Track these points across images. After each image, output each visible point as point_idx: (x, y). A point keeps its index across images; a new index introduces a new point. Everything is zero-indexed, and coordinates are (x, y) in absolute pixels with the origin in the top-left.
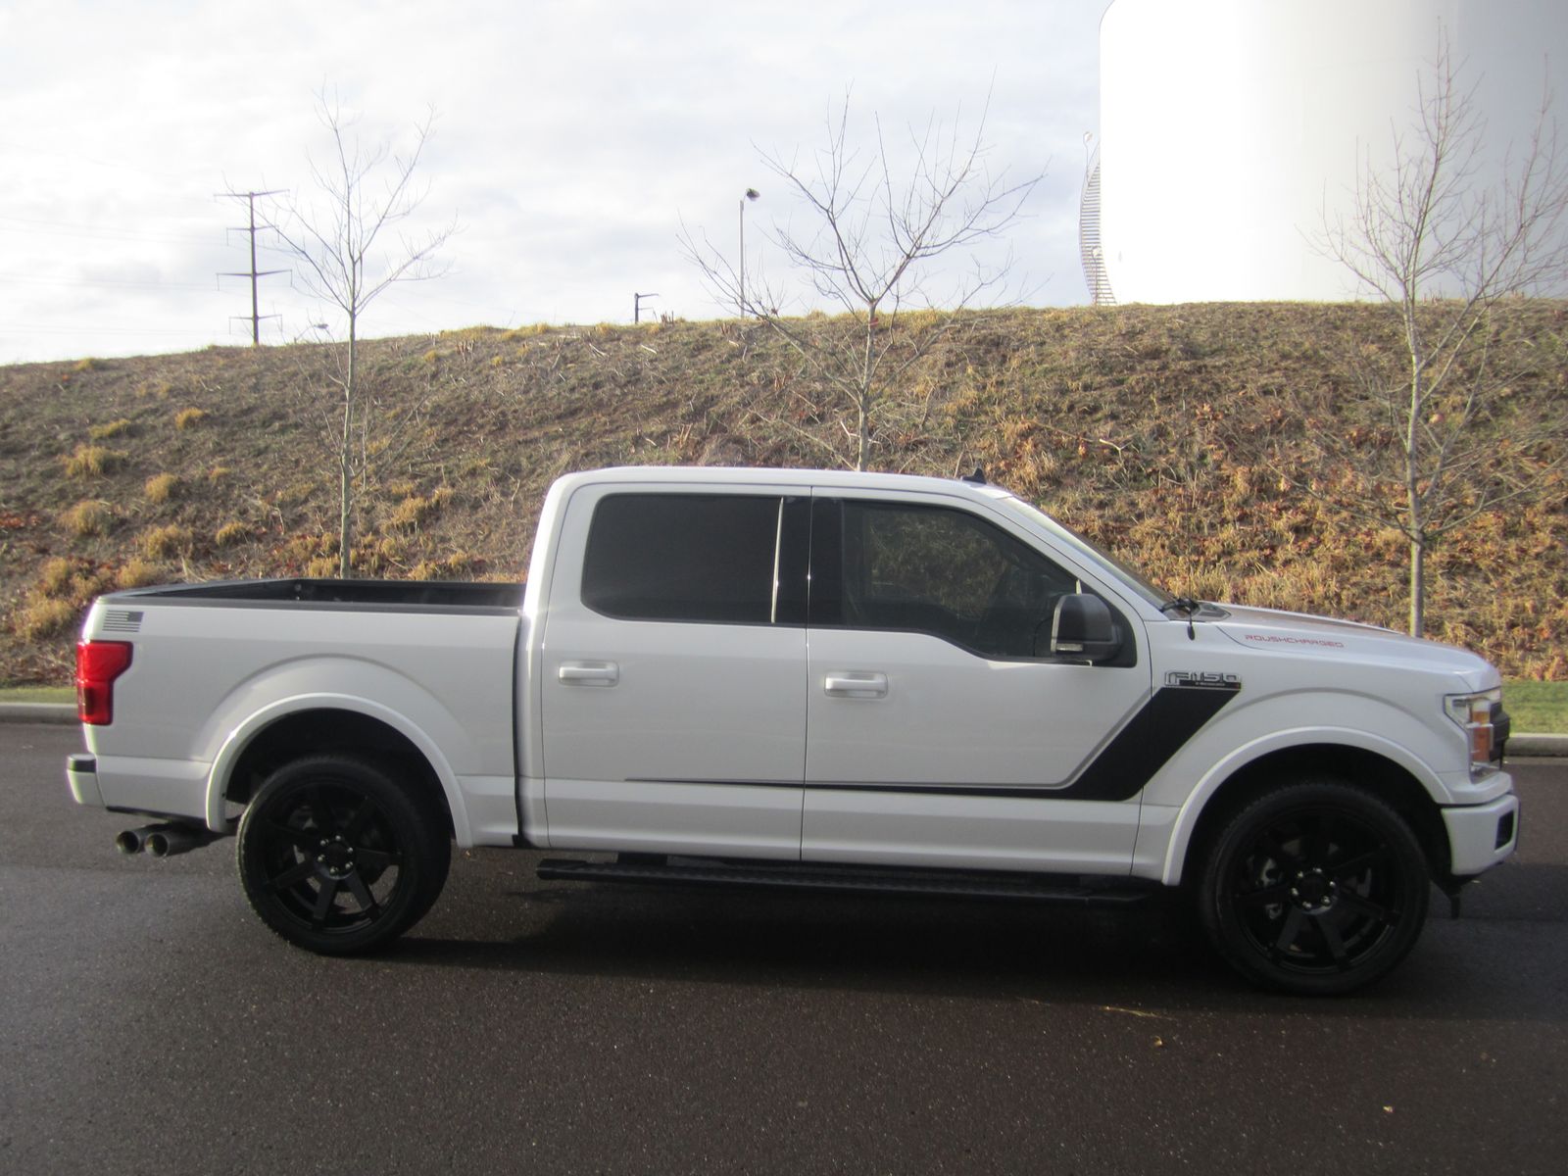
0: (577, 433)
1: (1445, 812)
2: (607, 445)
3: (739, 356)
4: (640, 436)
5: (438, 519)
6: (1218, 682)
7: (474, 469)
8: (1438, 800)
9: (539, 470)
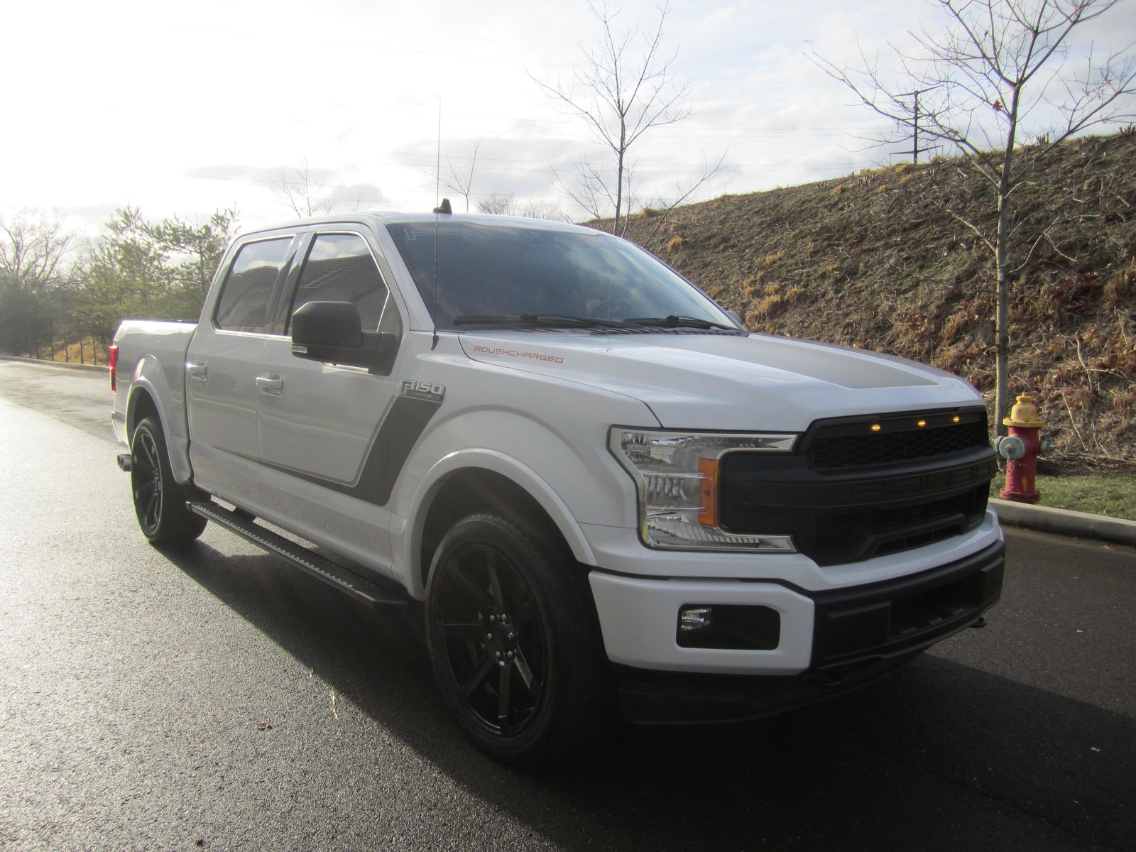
0: (911, 241)
1: (592, 576)
2: (927, 250)
3: (1082, 166)
4: (956, 241)
5: (786, 310)
6: (429, 392)
7: (825, 273)
8: (579, 558)
9: (870, 272)
